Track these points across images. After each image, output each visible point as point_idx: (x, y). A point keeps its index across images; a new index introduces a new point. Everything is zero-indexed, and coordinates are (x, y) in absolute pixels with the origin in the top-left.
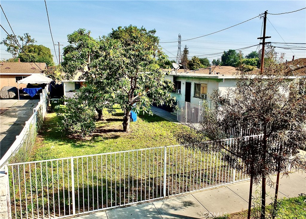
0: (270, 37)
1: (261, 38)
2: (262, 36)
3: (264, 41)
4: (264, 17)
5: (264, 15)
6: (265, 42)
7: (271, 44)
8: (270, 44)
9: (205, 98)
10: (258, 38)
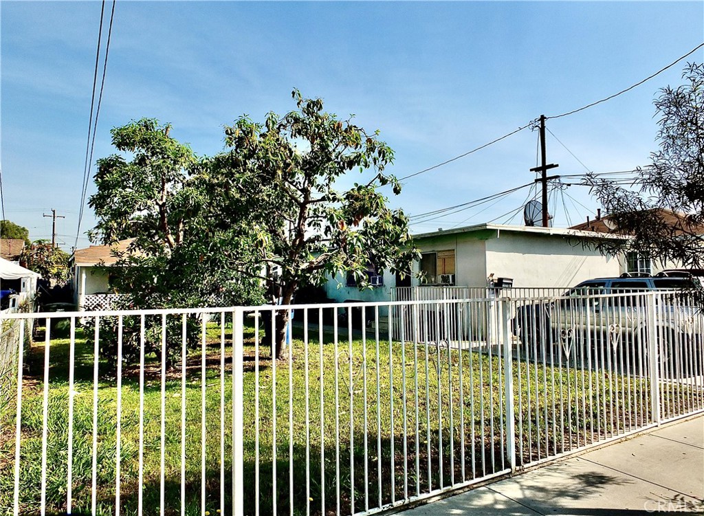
0: (557, 166)
1: (537, 170)
2: (540, 165)
3: (544, 174)
4: (540, 126)
5: (540, 122)
6: (548, 176)
7: (561, 179)
8: (557, 181)
9: (451, 283)
10: (531, 170)
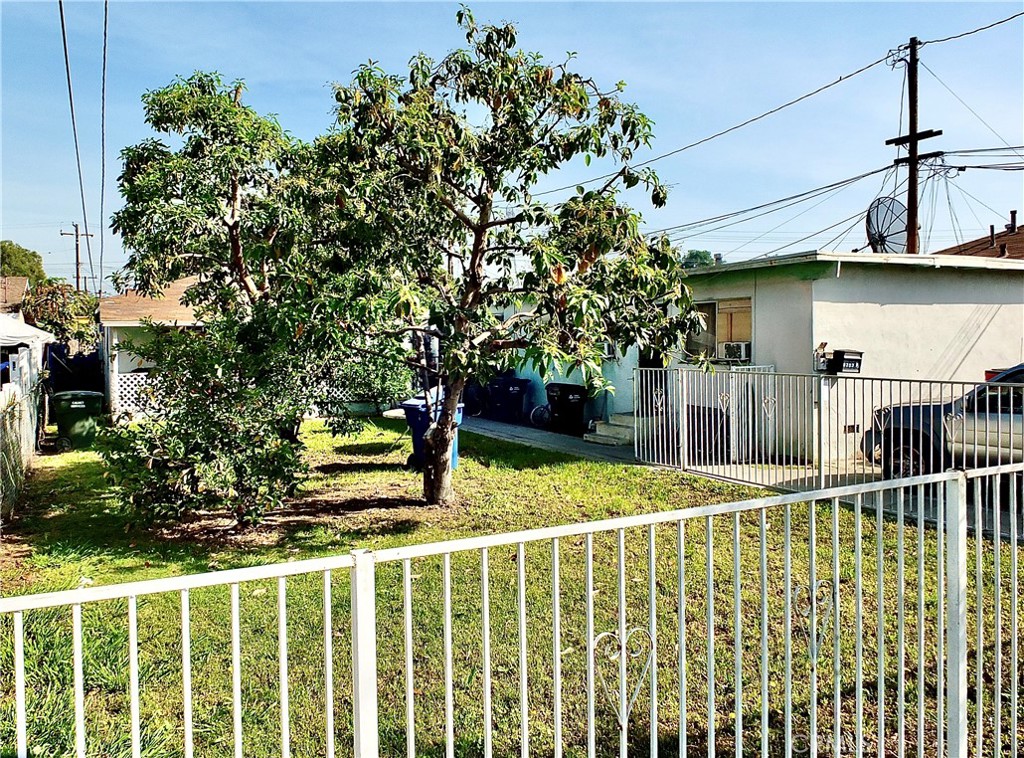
0: (940, 133)
1: (898, 141)
2: (906, 132)
3: (913, 150)
4: (908, 59)
5: (908, 51)
6: (920, 152)
7: (945, 158)
8: (939, 161)
9: (743, 358)
10: (888, 143)
